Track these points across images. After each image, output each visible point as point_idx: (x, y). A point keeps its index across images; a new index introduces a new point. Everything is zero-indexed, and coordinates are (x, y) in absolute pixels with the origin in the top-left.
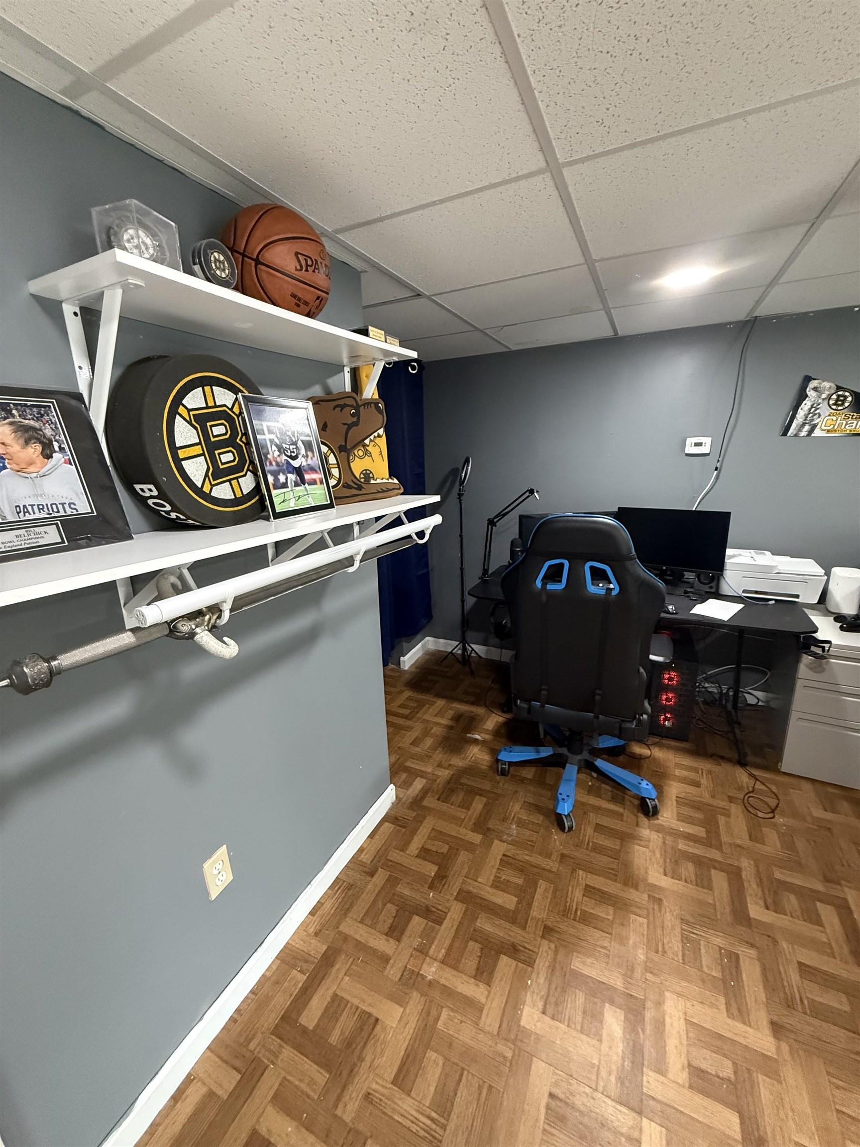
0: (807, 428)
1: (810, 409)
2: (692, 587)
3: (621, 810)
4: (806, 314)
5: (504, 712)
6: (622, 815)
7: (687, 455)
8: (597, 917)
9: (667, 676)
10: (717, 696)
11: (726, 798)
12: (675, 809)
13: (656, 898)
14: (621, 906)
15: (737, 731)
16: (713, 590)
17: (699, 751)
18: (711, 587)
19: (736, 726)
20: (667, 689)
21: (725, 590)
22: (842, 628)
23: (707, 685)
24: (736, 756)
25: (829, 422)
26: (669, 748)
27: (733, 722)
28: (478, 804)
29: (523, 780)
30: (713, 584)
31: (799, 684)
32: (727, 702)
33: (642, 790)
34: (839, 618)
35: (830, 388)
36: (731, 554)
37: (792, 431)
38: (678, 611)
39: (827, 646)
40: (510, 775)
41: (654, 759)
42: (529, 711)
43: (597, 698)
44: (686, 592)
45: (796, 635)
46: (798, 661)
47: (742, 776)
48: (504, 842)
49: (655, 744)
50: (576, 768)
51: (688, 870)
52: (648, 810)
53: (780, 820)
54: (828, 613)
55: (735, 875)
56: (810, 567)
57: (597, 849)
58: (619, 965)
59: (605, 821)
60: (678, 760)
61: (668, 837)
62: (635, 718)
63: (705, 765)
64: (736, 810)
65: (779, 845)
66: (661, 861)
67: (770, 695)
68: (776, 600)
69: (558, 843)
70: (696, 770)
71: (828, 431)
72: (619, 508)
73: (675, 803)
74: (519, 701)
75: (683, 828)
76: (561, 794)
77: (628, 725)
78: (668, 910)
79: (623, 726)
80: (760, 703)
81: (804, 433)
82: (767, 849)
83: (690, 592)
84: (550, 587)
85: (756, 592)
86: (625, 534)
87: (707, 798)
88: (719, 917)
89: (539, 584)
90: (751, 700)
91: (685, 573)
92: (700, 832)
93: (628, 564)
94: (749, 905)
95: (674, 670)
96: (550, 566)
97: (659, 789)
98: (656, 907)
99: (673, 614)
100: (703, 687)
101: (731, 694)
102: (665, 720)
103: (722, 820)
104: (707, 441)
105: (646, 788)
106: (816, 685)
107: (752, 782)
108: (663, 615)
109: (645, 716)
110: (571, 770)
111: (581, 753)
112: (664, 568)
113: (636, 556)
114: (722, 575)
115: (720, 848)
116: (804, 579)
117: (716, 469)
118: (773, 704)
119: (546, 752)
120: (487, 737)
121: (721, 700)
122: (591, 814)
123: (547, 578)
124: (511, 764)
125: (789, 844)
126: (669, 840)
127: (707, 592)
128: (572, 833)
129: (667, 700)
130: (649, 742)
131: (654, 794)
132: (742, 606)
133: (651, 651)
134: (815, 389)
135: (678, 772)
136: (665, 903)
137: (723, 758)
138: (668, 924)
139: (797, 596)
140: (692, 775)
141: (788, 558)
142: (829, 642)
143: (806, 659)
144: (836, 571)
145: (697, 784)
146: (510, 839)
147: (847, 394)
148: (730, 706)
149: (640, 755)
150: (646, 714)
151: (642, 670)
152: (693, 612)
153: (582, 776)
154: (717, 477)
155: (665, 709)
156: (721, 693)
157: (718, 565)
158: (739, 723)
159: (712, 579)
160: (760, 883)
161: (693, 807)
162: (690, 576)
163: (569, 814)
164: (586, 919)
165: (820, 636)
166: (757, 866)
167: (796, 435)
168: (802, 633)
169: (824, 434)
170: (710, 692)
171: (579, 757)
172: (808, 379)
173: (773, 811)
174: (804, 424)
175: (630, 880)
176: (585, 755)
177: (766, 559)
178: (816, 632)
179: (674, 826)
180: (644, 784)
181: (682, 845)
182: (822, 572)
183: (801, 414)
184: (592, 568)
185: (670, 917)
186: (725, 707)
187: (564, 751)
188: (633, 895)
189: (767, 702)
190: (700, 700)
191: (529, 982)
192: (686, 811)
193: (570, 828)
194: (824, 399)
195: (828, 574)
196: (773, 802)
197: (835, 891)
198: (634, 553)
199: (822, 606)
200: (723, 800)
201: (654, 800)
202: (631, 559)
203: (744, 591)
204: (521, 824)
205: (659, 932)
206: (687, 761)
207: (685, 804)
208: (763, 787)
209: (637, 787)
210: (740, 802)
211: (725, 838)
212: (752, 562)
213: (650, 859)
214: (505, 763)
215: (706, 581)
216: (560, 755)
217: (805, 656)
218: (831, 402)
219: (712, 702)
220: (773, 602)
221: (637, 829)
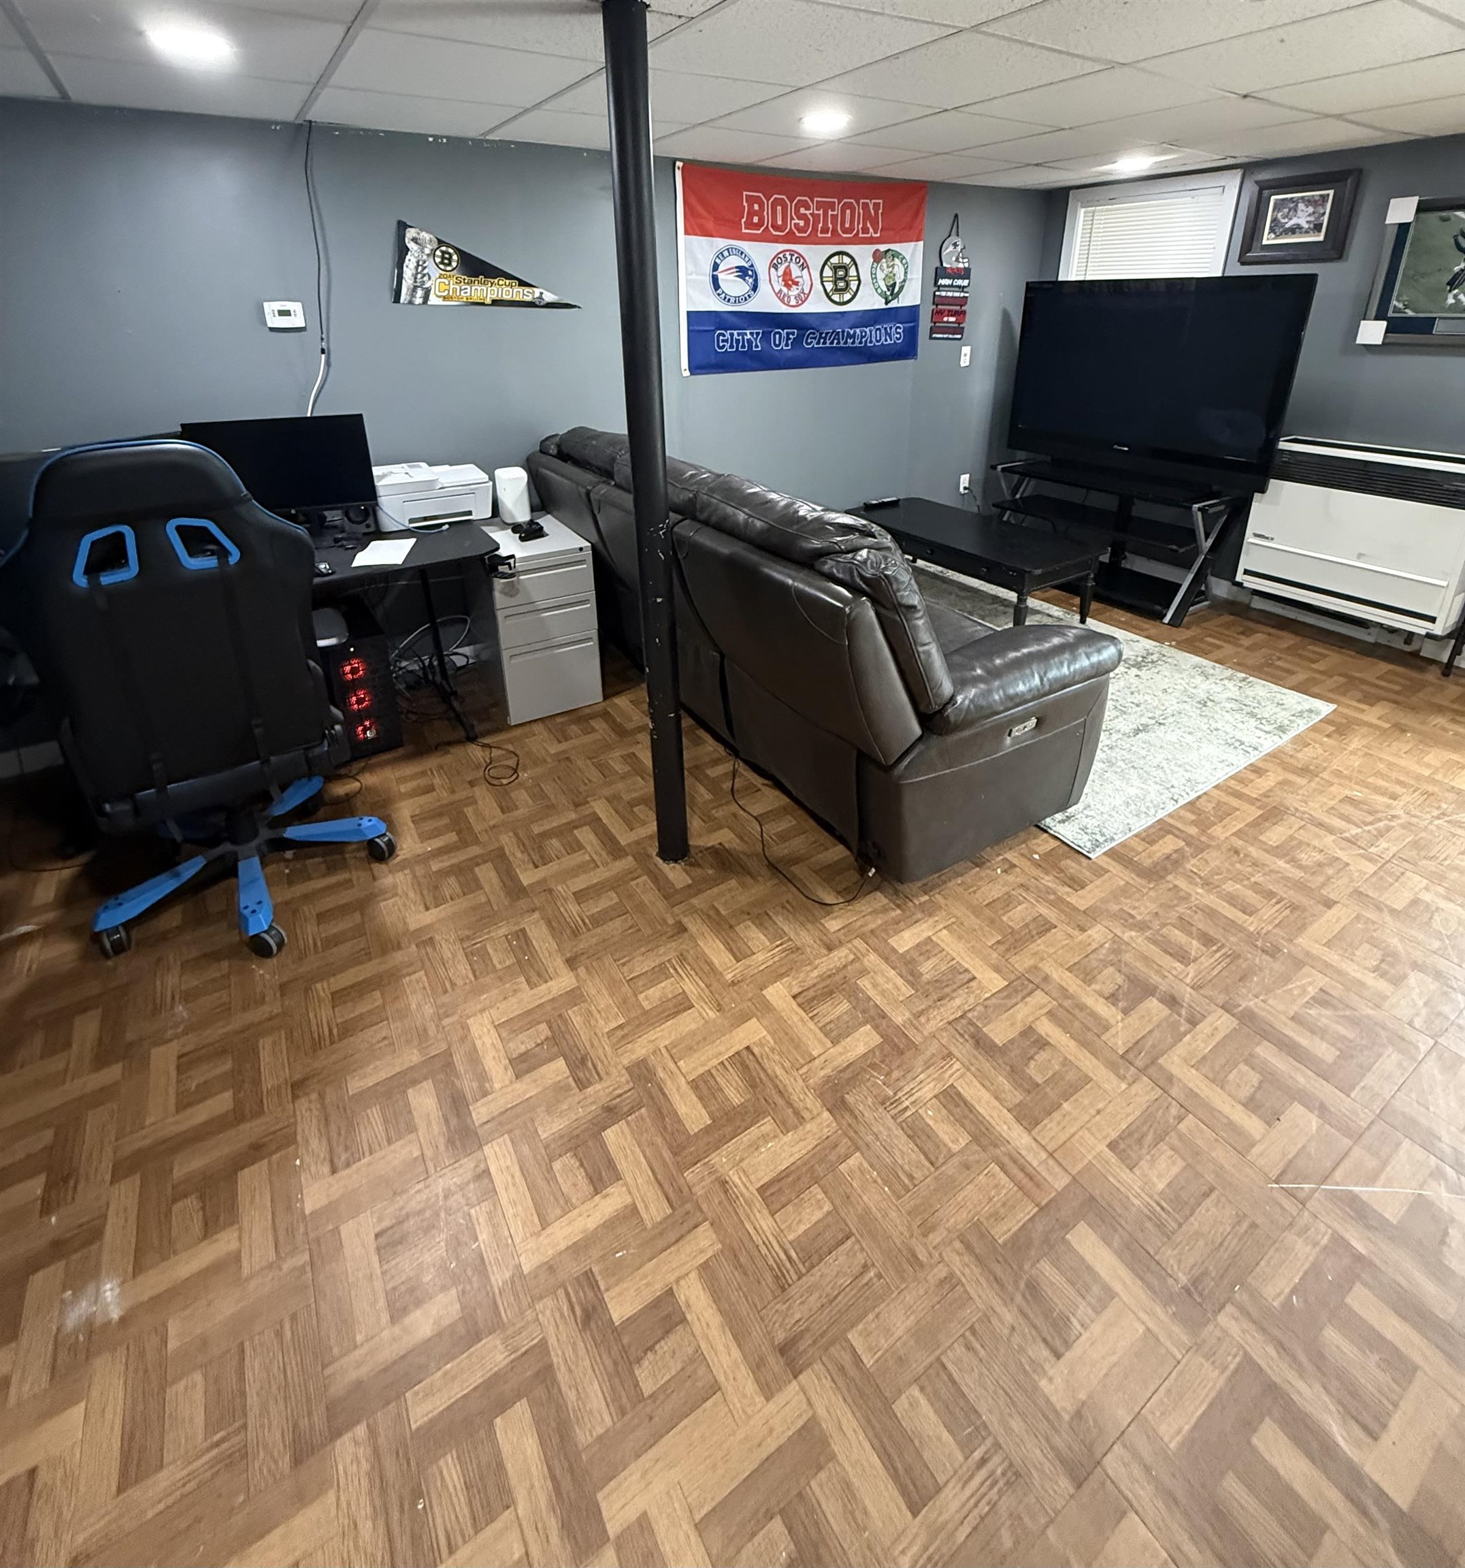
0: (420, 293)
1: (417, 268)
2: (343, 532)
3: (346, 875)
4: (376, 132)
5: (66, 857)
6: (350, 880)
7: (272, 329)
8: (361, 1017)
9: (348, 668)
10: (421, 674)
11: (468, 786)
12: (414, 832)
13: (425, 939)
14: (387, 981)
15: (456, 704)
16: (372, 529)
17: (422, 750)
18: (368, 526)
19: (452, 698)
20: (353, 686)
21: (388, 525)
22: (522, 539)
23: (404, 664)
24: (463, 734)
25: (443, 287)
26: (383, 765)
27: (447, 696)
28: (87, 1029)
29: (164, 937)
30: (370, 521)
31: (500, 615)
32: (434, 674)
33: (367, 832)
34: (516, 528)
35: (431, 241)
36: (380, 473)
37: (404, 297)
38: (336, 569)
39: (512, 561)
40: (133, 944)
41: (368, 789)
42: (137, 811)
43: (257, 731)
44: (336, 541)
45: (481, 558)
46: (491, 589)
47: (475, 752)
48: (171, 1040)
49: (362, 770)
50: (256, 860)
51: (451, 885)
52: (379, 852)
53: (524, 776)
54: (505, 525)
55: (499, 858)
56: (471, 474)
57: (332, 942)
58: (408, 1042)
59: (329, 902)
60: (398, 774)
61: (417, 868)
62: (324, 736)
63: (432, 762)
64: (482, 793)
65: (530, 801)
66: (419, 898)
67: (478, 646)
68: (449, 524)
69: (267, 976)
70: (423, 773)
71: (445, 298)
72: (183, 426)
73: (412, 825)
74: (107, 807)
75: (429, 846)
76: (246, 908)
77: (317, 751)
78: (443, 943)
79: (310, 755)
80: (471, 661)
81: (418, 301)
82: (521, 812)
83: (342, 539)
84: (107, 579)
85: (425, 519)
86: (218, 463)
87: (444, 796)
88: (496, 908)
89: (80, 579)
90: (460, 661)
91: (326, 513)
92: (452, 837)
93: (242, 510)
94: (521, 876)
95: (354, 656)
96: (93, 544)
97: (387, 819)
98: (429, 950)
99: (328, 574)
100: (401, 669)
101: (435, 663)
102: (364, 731)
103: (469, 811)
104: (295, 307)
105: (370, 826)
106: (515, 610)
107: (487, 751)
108: (317, 580)
109: (338, 727)
110: (250, 867)
111: (255, 834)
112: (293, 512)
113: (250, 496)
114: (377, 504)
115: (477, 842)
116: (470, 489)
117: (323, 351)
118: (484, 657)
119: (190, 869)
120: (50, 916)
121: (425, 674)
122: (305, 908)
123: (93, 569)
124: (128, 925)
125: (538, 794)
126: (420, 870)
127: (365, 534)
128: (285, 949)
129: (359, 701)
130: (354, 772)
131: (382, 828)
132: (414, 540)
133: (317, 635)
134: (415, 240)
135: (403, 788)
136: (437, 937)
137: (449, 744)
138: (447, 955)
139: (470, 513)
140: (422, 782)
141: (447, 467)
142: (512, 556)
143: (499, 583)
144: (499, 473)
145: (430, 789)
146: (179, 1030)
147: (451, 251)
148: (438, 678)
149: (347, 795)
150: (337, 723)
151: (312, 663)
152: (355, 564)
153: (272, 868)
154: (328, 363)
155: (359, 717)
156: (424, 668)
157: (368, 492)
158: (455, 693)
159: (366, 514)
160: (525, 850)
161: (432, 817)
162: (334, 516)
163: (271, 927)
164: (347, 1030)
165: (503, 552)
166: (516, 835)
167: (411, 302)
168: (487, 554)
169: (440, 302)
170: (411, 672)
171: (254, 843)
172: (402, 227)
173: (516, 771)
174: (415, 288)
175: (387, 944)
176: (265, 834)
177: (422, 472)
178: (498, 549)
179: (419, 851)
180: (365, 822)
181: (435, 866)
182: (485, 477)
183: (408, 273)
184: (179, 529)
185: (449, 948)
186: (434, 683)
187: (227, 847)
188: (398, 957)
189: (477, 656)
190: (402, 687)
191: (298, 1162)
192: (429, 826)
193: (281, 945)
194: (428, 255)
195: (492, 478)
196: (512, 762)
197: (585, 811)
198: (245, 492)
199: (497, 520)
200: (464, 789)
201: (384, 835)
202: (243, 501)
203: (411, 521)
204: (189, 997)
205: (441, 971)
206: (409, 769)
207: (425, 819)
208: (500, 752)
209: (358, 830)
210: (483, 781)
211: (477, 828)
212: (407, 479)
213: (405, 905)
214: (116, 930)
215: (360, 519)
216: (221, 858)
217: (495, 580)
218: (438, 260)
219: (417, 683)
220: (447, 526)
221: (376, 884)
